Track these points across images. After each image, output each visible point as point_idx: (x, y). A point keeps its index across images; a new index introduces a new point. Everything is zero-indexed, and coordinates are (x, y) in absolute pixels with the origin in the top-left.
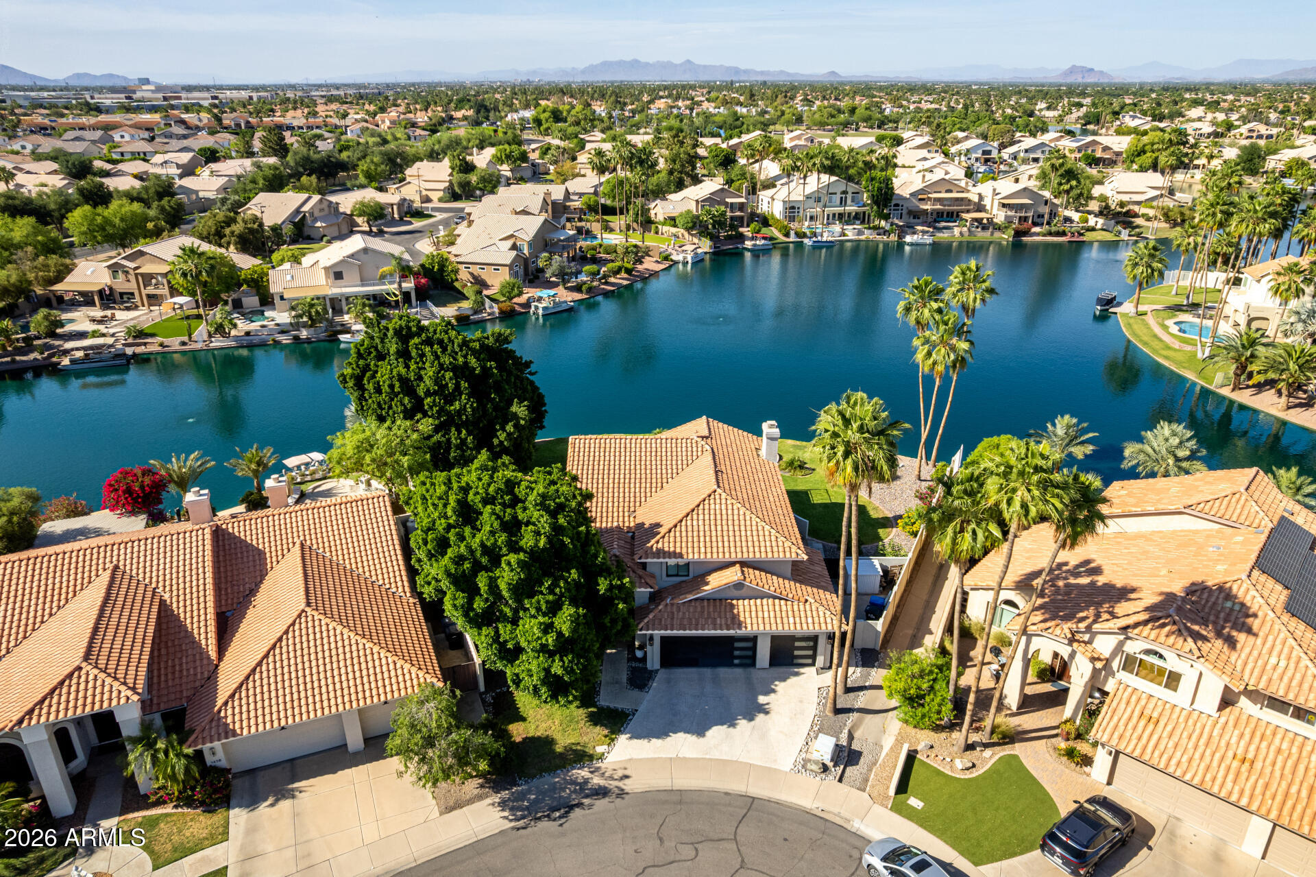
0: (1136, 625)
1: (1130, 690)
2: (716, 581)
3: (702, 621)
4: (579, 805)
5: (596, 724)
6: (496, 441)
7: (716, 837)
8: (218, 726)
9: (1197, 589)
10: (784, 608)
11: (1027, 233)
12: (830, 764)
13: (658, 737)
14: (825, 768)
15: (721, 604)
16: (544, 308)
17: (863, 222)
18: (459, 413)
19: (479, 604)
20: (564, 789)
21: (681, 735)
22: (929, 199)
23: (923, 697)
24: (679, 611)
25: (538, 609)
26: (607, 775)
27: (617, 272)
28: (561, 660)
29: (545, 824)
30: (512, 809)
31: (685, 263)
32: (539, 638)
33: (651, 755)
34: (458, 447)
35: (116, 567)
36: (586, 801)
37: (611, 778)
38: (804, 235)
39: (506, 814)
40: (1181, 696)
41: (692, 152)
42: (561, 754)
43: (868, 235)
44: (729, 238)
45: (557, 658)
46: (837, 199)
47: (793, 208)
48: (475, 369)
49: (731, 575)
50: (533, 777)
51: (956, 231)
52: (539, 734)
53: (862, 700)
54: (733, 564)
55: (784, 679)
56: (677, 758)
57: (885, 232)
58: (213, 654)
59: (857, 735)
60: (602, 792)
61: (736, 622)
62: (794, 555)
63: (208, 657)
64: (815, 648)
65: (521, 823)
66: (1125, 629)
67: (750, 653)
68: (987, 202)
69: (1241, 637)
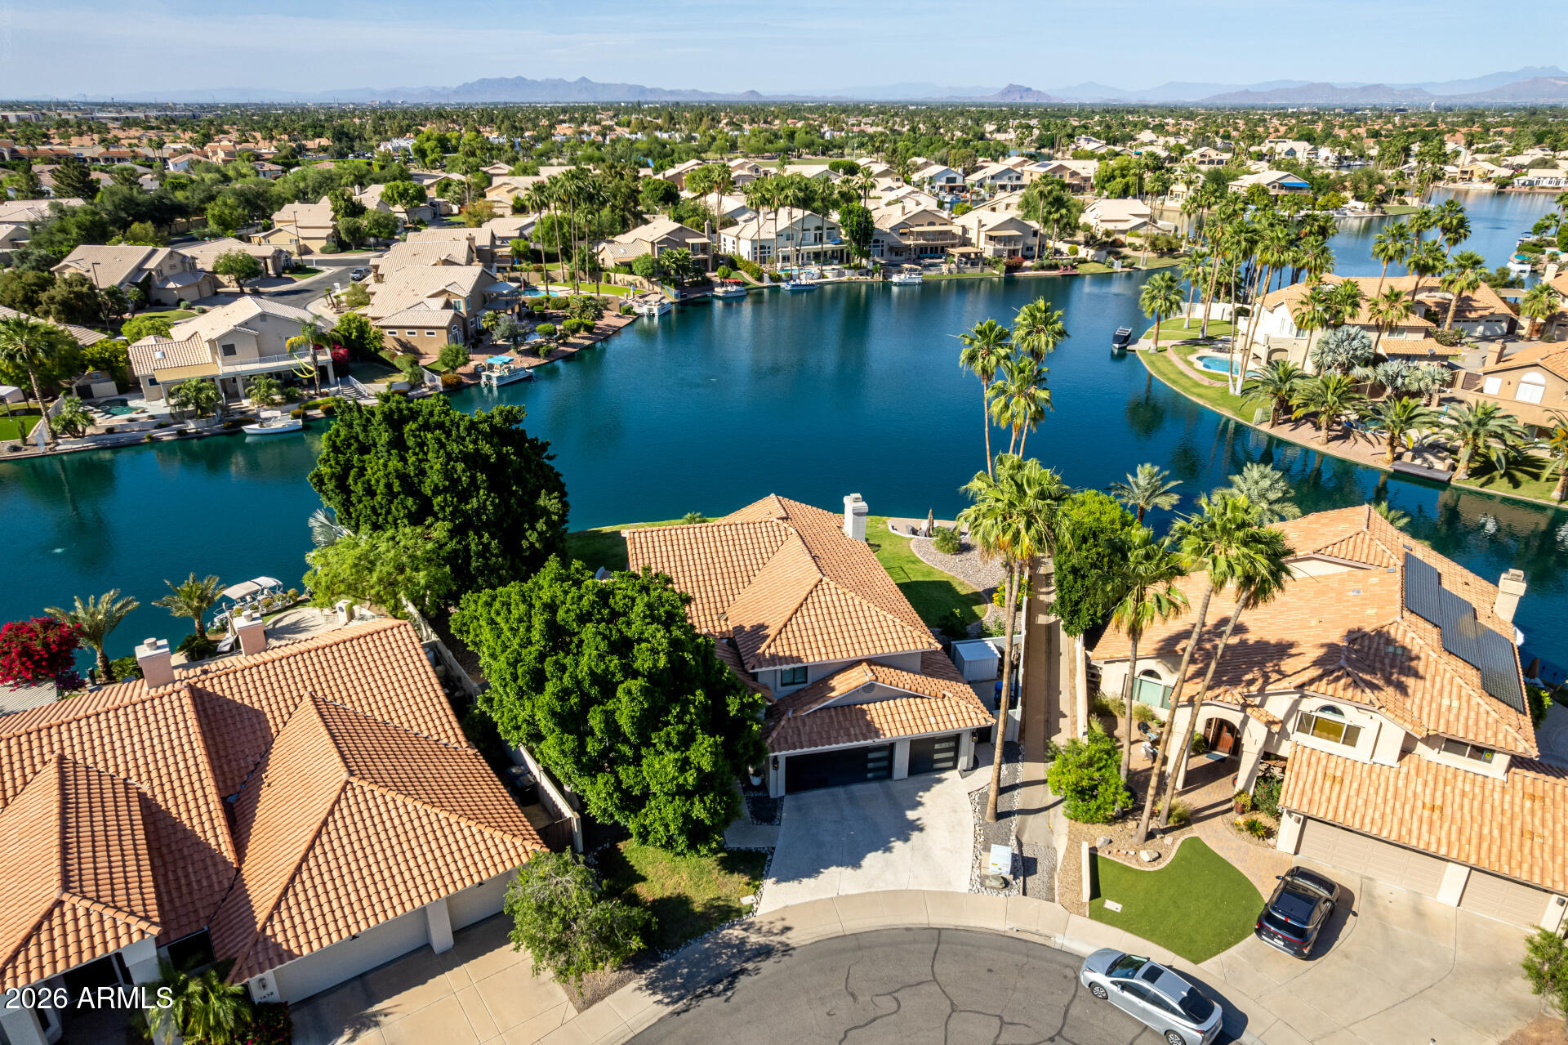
0: (1312, 682)
1: (1307, 751)
2: (842, 685)
3: (833, 733)
4: (743, 971)
5: (732, 872)
6: (525, 544)
7: (913, 981)
8: (266, 949)
9: (1355, 637)
10: (921, 707)
11: (1018, 267)
12: (1010, 877)
13: (809, 876)
14: (1006, 883)
15: (850, 711)
16: (499, 378)
17: (841, 262)
18: (477, 512)
19: (592, 747)
20: (719, 955)
21: (833, 869)
22: (911, 233)
23: (1095, 787)
24: (804, 725)
25: (668, 743)
26: (765, 929)
27: (575, 331)
28: (702, 801)
29: (708, 1002)
30: (665, 990)
31: (651, 316)
32: (674, 778)
33: (808, 899)
34: (479, 555)
35: (62, 759)
36: (750, 966)
37: (770, 932)
38: (779, 279)
39: (659, 997)
40: (1360, 752)
41: (632, 185)
42: (702, 914)
43: (849, 276)
44: (694, 285)
45: (696, 799)
46: (811, 235)
47: (762, 247)
48: (489, 457)
49: (858, 677)
50: (677, 947)
51: (945, 268)
52: (667, 894)
53: (1018, 800)
54: (858, 663)
55: (927, 789)
56: (839, 897)
57: (868, 272)
58: (229, 855)
59: (1024, 840)
60: (765, 952)
61: (871, 730)
62: (926, 646)
63: (224, 860)
64: (956, 750)
65: (680, 1005)
66: (1301, 686)
67: (885, 764)
68: (972, 235)
69: (1410, 682)
